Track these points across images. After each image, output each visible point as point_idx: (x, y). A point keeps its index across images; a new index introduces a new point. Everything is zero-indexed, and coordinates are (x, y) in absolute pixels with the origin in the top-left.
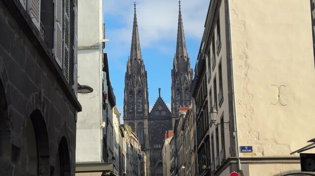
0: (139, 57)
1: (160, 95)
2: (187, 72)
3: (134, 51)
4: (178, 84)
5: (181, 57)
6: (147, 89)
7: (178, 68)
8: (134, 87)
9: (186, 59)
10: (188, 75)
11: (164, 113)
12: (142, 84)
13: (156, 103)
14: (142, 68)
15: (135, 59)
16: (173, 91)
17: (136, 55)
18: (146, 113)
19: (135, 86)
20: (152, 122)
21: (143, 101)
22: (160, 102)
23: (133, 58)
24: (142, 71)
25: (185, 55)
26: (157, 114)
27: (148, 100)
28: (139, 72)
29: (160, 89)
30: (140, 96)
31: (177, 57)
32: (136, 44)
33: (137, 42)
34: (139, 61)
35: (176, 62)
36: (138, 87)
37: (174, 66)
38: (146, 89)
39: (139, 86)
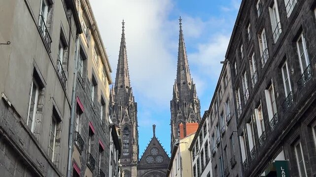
0: (126, 84)
1: (154, 135)
2: (193, 102)
3: (120, 76)
4: (180, 117)
5: (184, 83)
6: (137, 126)
7: (180, 97)
8: (119, 122)
9: (190, 87)
10: (193, 106)
11: (159, 160)
12: (130, 118)
13: (149, 145)
14: (130, 98)
15: (122, 87)
16: (174, 128)
17: (123, 81)
18: (135, 158)
19: (120, 120)
20: (143, 171)
21: (130, 140)
22: (155, 143)
23: (119, 85)
24: (131, 102)
25: (189, 81)
26: (150, 160)
27: (137, 141)
28: (126, 103)
29: (154, 126)
30: (127, 135)
31: (179, 84)
32: (123, 69)
33: (125, 66)
34: (127, 90)
35: (177, 90)
36: (124, 122)
37: (174, 94)
38: (135, 125)
39: (126, 120)
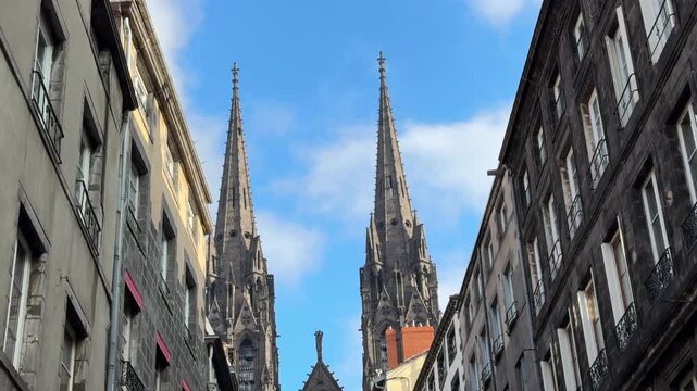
0: (245, 227)
1: (320, 358)
2: (417, 270)
3: (229, 205)
4: (386, 311)
5: (394, 223)
6: (274, 335)
7: (383, 258)
8: (227, 325)
9: (410, 231)
10: (418, 281)
12: (257, 315)
13: (307, 384)
14: (255, 262)
15: (233, 234)
16: (370, 338)
17: (237, 219)
19: (230, 320)
21: (258, 374)
22: (320, 379)
23: (227, 230)
24: (258, 273)
25: (407, 216)
27: (276, 374)
28: (246, 276)
29: (319, 336)
30: (249, 359)
31: (381, 226)
32: (236, 185)
33: (242, 181)
34: (248, 242)
35: (376, 241)
36: (240, 326)
37: (369, 251)
38: (269, 332)
39: (247, 320)
